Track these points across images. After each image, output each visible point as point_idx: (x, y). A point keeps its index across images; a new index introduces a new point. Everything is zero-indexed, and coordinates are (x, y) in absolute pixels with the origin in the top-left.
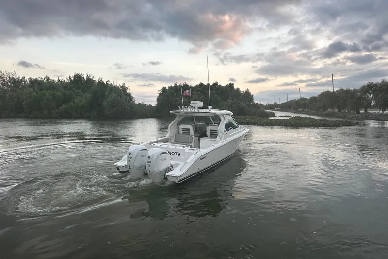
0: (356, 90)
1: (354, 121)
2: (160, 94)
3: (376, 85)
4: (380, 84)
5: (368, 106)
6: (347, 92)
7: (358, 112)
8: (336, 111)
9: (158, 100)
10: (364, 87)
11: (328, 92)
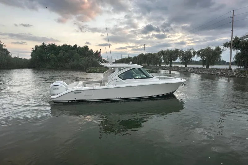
0: (156, 54)
1: (155, 71)
2: (33, 51)
3: (164, 52)
4: (166, 51)
5: (160, 63)
7: (157, 66)
8: (146, 65)
9: (32, 55)
10: (159, 52)
11: (142, 54)
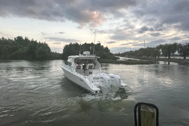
0: (154, 48)
1: (154, 62)
2: (64, 48)
3: (163, 46)
4: (164, 45)
5: (159, 55)
6: (151, 48)
7: (155, 58)
8: (146, 57)
9: (63, 51)
10: (158, 46)
11: (142, 48)
